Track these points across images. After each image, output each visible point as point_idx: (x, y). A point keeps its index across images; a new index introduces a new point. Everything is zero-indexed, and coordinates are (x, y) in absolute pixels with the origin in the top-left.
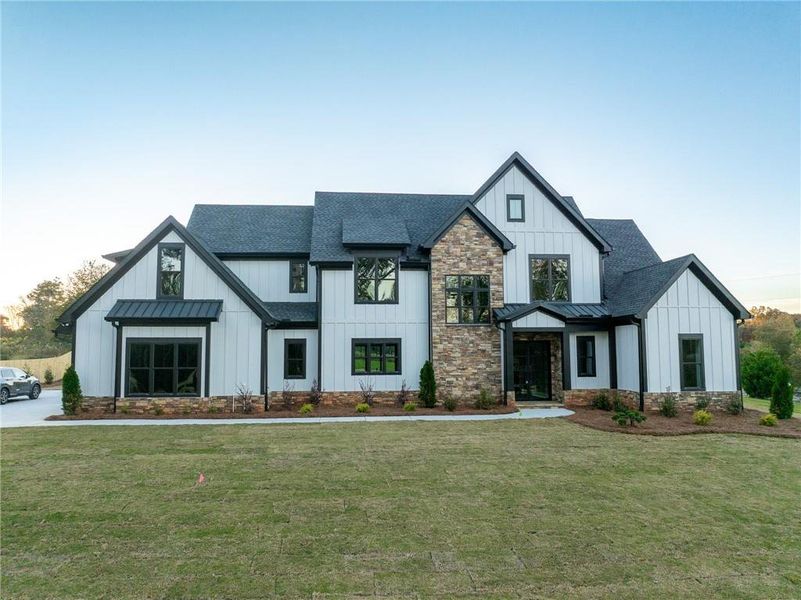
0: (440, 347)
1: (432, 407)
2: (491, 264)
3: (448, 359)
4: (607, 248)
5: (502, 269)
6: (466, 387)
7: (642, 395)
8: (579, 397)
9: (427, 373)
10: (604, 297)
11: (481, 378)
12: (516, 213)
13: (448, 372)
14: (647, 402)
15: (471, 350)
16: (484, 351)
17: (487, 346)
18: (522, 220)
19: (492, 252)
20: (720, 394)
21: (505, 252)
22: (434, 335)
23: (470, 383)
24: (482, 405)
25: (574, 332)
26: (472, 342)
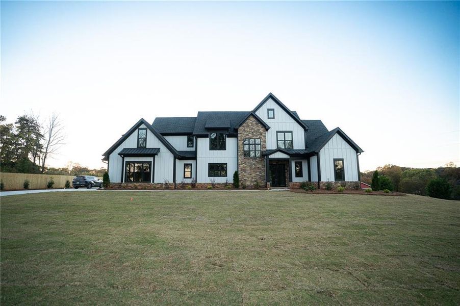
0: (242, 166)
1: (238, 188)
2: (261, 134)
3: (245, 171)
4: (307, 128)
5: (265, 136)
6: (251, 181)
7: (319, 182)
8: (296, 185)
9: (236, 175)
10: (306, 147)
11: (258, 178)
12: (271, 115)
13: (244, 176)
14: (321, 185)
15: (253, 167)
16: (259, 167)
17: (260, 166)
18: (274, 118)
19: (262, 130)
20: (351, 182)
21: (267, 130)
22: (239, 161)
23: (253, 180)
24: (257, 187)
25: (294, 160)
26: (254, 164)
